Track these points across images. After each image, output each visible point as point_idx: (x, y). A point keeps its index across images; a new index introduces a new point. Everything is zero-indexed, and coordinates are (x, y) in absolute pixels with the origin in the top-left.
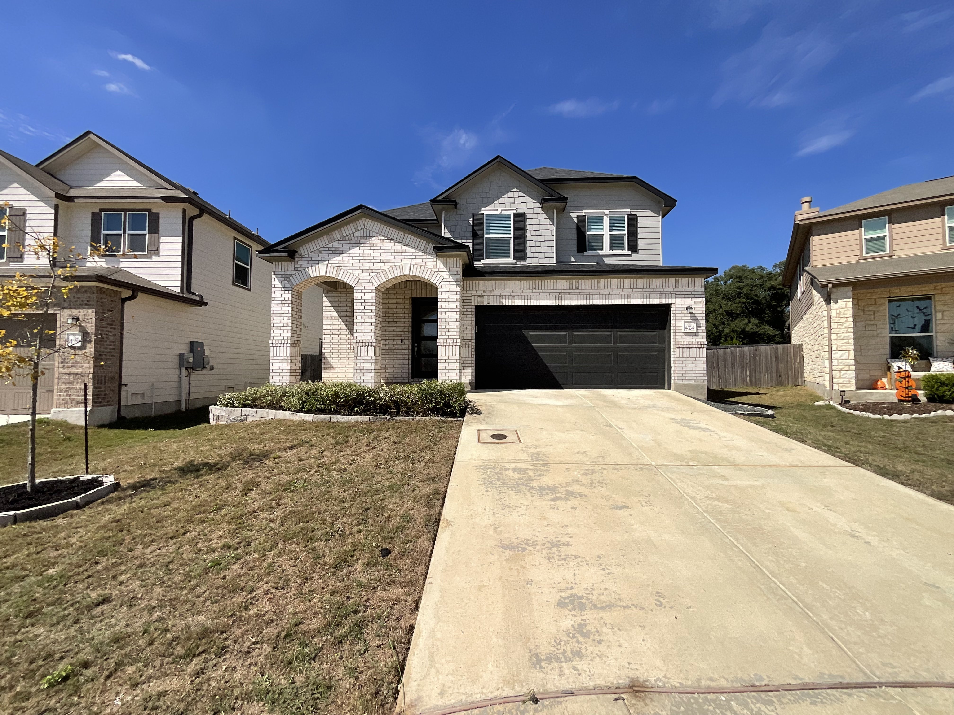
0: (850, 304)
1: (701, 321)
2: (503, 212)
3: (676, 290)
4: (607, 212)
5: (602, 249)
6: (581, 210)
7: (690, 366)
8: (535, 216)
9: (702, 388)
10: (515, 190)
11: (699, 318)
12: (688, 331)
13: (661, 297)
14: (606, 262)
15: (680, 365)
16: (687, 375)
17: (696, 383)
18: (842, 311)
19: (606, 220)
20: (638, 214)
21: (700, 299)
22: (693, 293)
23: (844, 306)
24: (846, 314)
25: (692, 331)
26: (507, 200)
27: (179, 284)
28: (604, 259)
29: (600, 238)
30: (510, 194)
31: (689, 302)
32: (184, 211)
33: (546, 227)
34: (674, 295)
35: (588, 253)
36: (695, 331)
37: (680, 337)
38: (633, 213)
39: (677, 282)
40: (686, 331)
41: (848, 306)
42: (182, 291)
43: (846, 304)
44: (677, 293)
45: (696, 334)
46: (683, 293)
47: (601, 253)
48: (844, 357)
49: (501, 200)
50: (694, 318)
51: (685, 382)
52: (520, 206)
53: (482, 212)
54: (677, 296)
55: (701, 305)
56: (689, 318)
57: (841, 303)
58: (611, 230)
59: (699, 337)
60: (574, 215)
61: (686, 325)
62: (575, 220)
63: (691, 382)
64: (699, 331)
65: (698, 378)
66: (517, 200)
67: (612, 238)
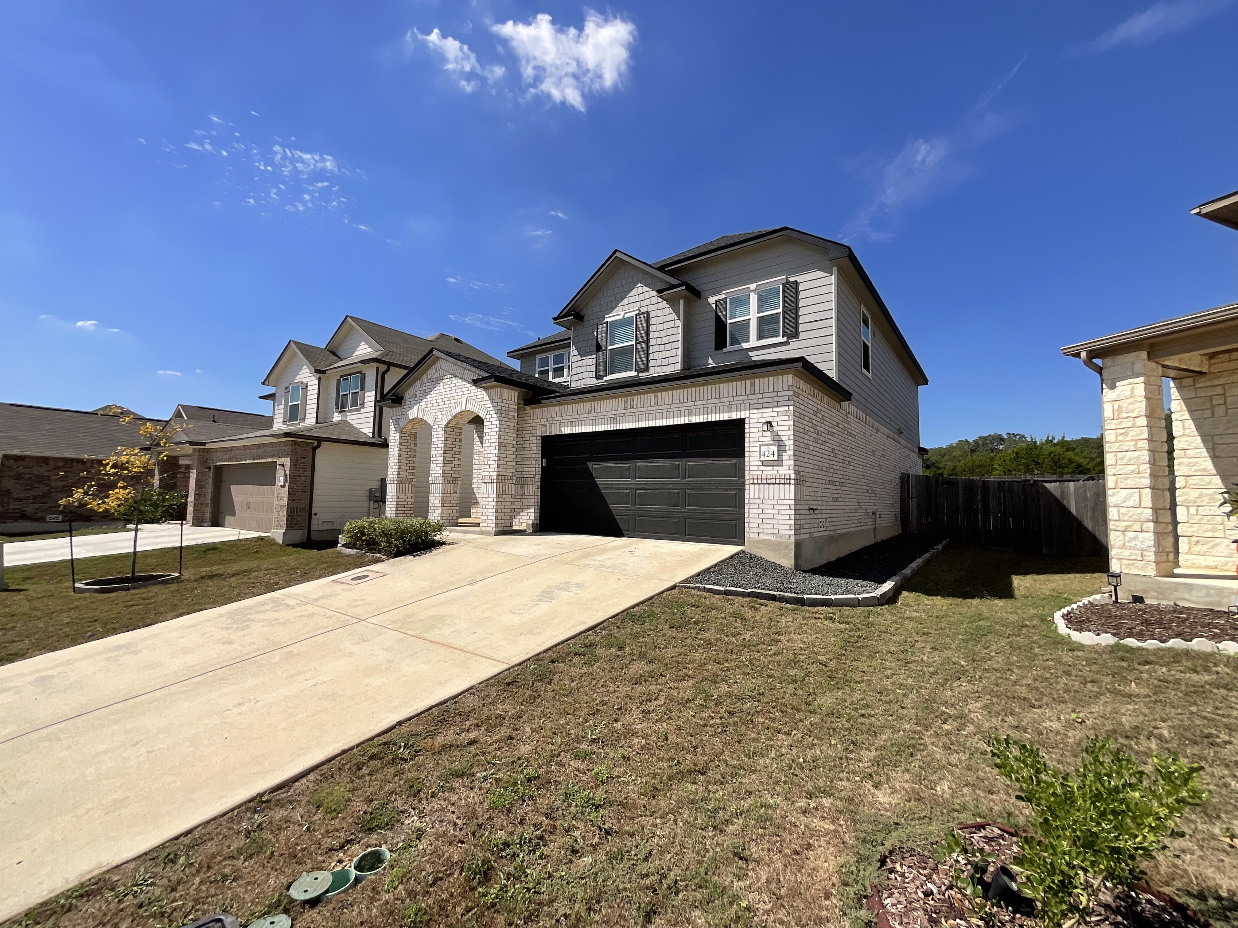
0: (1140, 390)
1: (787, 443)
2: (627, 316)
3: (751, 397)
4: (753, 286)
5: (747, 340)
6: (720, 292)
7: (770, 511)
8: (660, 313)
9: (787, 548)
10: (639, 285)
11: (783, 438)
12: (766, 458)
13: (730, 410)
14: (753, 359)
15: (755, 511)
16: (765, 526)
17: (778, 539)
18: (1124, 404)
19: (754, 298)
20: (799, 279)
21: (786, 408)
22: (775, 399)
23: (1128, 393)
24: (1132, 411)
25: (771, 458)
26: (632, 300)
27: (371, 430)
28: (751, 354)
29: (746, 325)
30: (634, 292)
31: (768, 414)
32: (378, 368)
33: (671, 324)
34: (747, 405)
35: (729, 348)
36: (776, 458)
37: (756, 468)
38: (792, 279)
39: (753, 385)
40: (762, 458)
41: (1136, 393)
42: (373, 437)
43: (1132, 390)
44: (752, 402)
45: (779, 463)
46: (760, 401)
47: (745, 346)
48: (1130, 503)
49: (625, 301)
50: (776, 438)
51: (762, 537)
52: (644, 303)
53: (606, 320)
54: (752, 406)
55: (786, 418)
56: (769, 439)
57: (1124, 387)
58: (760, 309)
59: (784, 467)
60: (712, 300)
61: (763, 449)
62: (714, 306)
63: (771, 538)
64: (784, 458)
65: (781, 532)
66: (641, 297)
67: (762, 321)
